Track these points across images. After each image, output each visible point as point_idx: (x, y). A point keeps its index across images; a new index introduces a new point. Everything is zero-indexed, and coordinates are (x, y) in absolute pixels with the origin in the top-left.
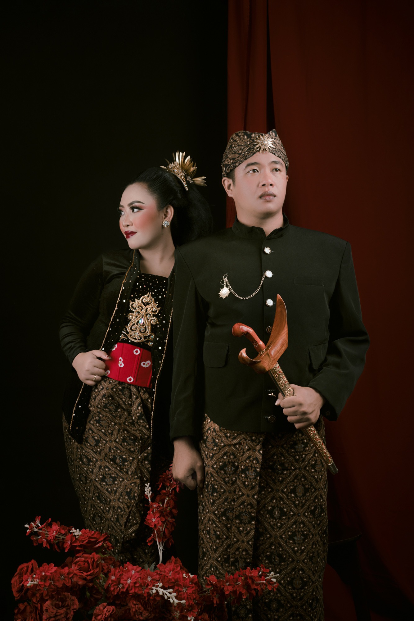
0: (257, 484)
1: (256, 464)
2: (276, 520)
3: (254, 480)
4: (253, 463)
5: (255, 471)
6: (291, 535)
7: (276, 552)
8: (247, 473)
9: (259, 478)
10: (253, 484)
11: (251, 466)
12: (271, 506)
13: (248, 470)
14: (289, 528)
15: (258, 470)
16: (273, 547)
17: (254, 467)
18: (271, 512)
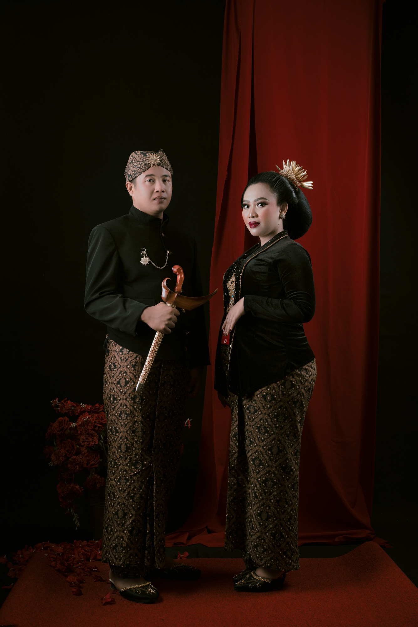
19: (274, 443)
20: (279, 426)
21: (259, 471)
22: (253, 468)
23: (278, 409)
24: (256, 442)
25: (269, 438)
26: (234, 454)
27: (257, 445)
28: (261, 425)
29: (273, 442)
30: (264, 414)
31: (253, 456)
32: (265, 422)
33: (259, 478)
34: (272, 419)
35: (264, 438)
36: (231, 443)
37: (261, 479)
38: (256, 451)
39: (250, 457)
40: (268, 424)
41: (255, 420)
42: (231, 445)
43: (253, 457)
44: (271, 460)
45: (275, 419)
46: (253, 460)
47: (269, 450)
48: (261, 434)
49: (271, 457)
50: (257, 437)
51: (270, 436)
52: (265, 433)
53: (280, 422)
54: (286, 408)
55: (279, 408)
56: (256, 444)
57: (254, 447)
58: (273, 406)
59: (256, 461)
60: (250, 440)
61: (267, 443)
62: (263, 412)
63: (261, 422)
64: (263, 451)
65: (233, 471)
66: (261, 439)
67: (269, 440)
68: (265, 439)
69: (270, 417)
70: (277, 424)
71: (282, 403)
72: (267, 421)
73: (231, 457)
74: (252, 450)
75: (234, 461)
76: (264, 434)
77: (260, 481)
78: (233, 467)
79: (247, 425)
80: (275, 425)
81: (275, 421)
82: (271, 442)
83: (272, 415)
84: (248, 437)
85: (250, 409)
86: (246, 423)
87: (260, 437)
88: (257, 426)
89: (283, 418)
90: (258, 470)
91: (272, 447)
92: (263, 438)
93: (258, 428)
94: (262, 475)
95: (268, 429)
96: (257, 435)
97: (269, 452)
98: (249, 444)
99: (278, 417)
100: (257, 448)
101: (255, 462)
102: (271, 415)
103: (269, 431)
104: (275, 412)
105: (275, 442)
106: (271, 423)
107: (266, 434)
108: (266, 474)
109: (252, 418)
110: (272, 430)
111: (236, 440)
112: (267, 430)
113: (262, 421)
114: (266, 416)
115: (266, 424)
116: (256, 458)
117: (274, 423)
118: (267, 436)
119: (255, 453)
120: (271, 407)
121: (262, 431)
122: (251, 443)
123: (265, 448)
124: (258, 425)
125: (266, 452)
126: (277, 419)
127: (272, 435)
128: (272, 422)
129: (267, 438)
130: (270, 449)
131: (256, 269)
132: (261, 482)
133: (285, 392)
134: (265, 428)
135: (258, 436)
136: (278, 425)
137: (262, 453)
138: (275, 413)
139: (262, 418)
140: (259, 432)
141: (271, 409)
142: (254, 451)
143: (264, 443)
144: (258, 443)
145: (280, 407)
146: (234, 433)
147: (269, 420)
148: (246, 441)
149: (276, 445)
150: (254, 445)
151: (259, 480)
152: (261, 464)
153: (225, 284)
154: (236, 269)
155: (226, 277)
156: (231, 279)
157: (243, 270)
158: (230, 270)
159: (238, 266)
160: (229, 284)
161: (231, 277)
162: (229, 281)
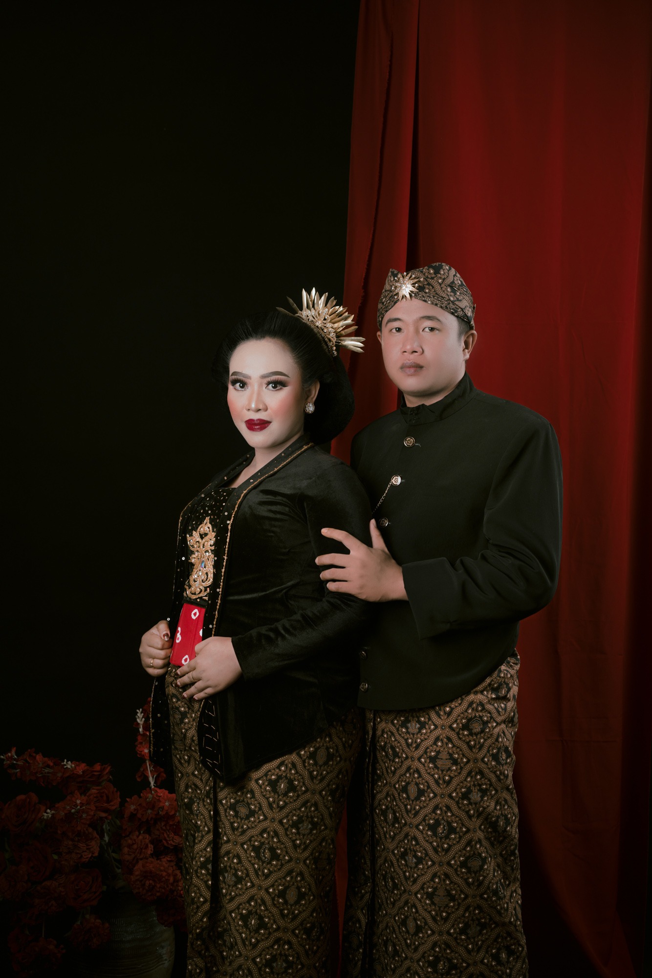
19: (289, 881)
20: (300, 844)
21: (258, 942)
22: (244, 935)
23: (300, 809)
24: (250, 879)
25: (279, 869)
26: (202, 905)
27: (253, 885)
28: (262, 844)
29: (288, 879)
30: (271, 821)
31: (244, 909)
32: (273, 837)
33: (257, 957)
34: (286, 830)
35: (269, 870)
36: (195, 880)
37: (261, 959)
38: (252, 898)
39: (235, 910)
40: (279, 841)
41: (249, 833)
42: (195, 886)
43: (244, 912)
44: (283, 916)
45: (294, 831)
46: (245, 918)
47: (279, 897)
48: (263, 862)
49: (284, 909)
50: (254, 868)
51: (282, 865)
52: (272, 859)
53: (304, 835)
54: (316, 805)
55: (302, 807)
56: (252, 882)
57: (247, 889)
58: (290, 802)
59: (252, 921)
60: (236, 875)
61: (276, 881)
62: (270, 814)
63: (263, 837)
64: (267, 898)
65: (199, 943)
66: (263, 872)
67: (281, 874)
68: (270, 873)
69: (284, 826)
70: (296, 840)
71: (308, 796)
72: (276, 834)
73: (196, 913)
74: (240, 895)
75: (201, 920)
76: (270, 863)
77: (260, 962)
78: (197, 934)
79: (228, 841)
80: (294, 841)
81: (292, 833)
82: (284, 878)
83: (288, 821)
84: (230, 867)
85: (237, 809)
86: (225, 838)
87: (259, 869)
88: (254, 846)
89: (310, 826)
90: (256, 939)
91: (286, 888)
92: (266, 871)
93: (256, 849)
94: (264, 950)
95: (279, 852)
96: (253, 865)
97: (281, 900)
98: (232, 883)
99: (300, 825)
100: (253, 891)
101: (248, 923)
102: (285, 821)
103: (281, 854)
104: (294, 815)
105: (292, 878)
106: (284, 839)
107: (275, 863)
108: (272, 946)
109: (242, 827)
110: (287, 852)
111: (208, 874)
112: (277, 853)
113: (265, 836)
114: (276, 826)
115: (275, 840)
116: (250, 913)
117: (290, 838)
118: (276, 866)
119: (249, 902)
120: (286, 804)
121: (264, 856)
122: (239, 880)
123: (272, 893)
124: (256, 843)
125: (273, 899)
126: (298, 829)
127: (286, 863)
128: (287, 835)
129: (275, 871)
130: (282, 894)
131: (263, 511)
132: (263, 964)
133: (315, 773)
134: (272, 850)
135: (256, 866)
136: (298, 842)
137: (264, 902)
138: (295, 818)
139: (267, 828)
140: (258, 856)
141: (286, 811)
142: (245, 898)
143: (270, 880)
144: (256, 881)
145: (304, 804)
146: (202, 859)
147: (281, 831)
148: (226, 875)
149: (293, 884)
150: (246, 885)
151: (258, 960)
152: (262, 925)
153: (182, 537)
154: (211, 508)
155: (186, 523)
156: (199, 528)
157: (234, 513)
158: (193, 510)
159: (216, 501)
160: (193, 539)
161: (201, 523)
162: (194, 532)
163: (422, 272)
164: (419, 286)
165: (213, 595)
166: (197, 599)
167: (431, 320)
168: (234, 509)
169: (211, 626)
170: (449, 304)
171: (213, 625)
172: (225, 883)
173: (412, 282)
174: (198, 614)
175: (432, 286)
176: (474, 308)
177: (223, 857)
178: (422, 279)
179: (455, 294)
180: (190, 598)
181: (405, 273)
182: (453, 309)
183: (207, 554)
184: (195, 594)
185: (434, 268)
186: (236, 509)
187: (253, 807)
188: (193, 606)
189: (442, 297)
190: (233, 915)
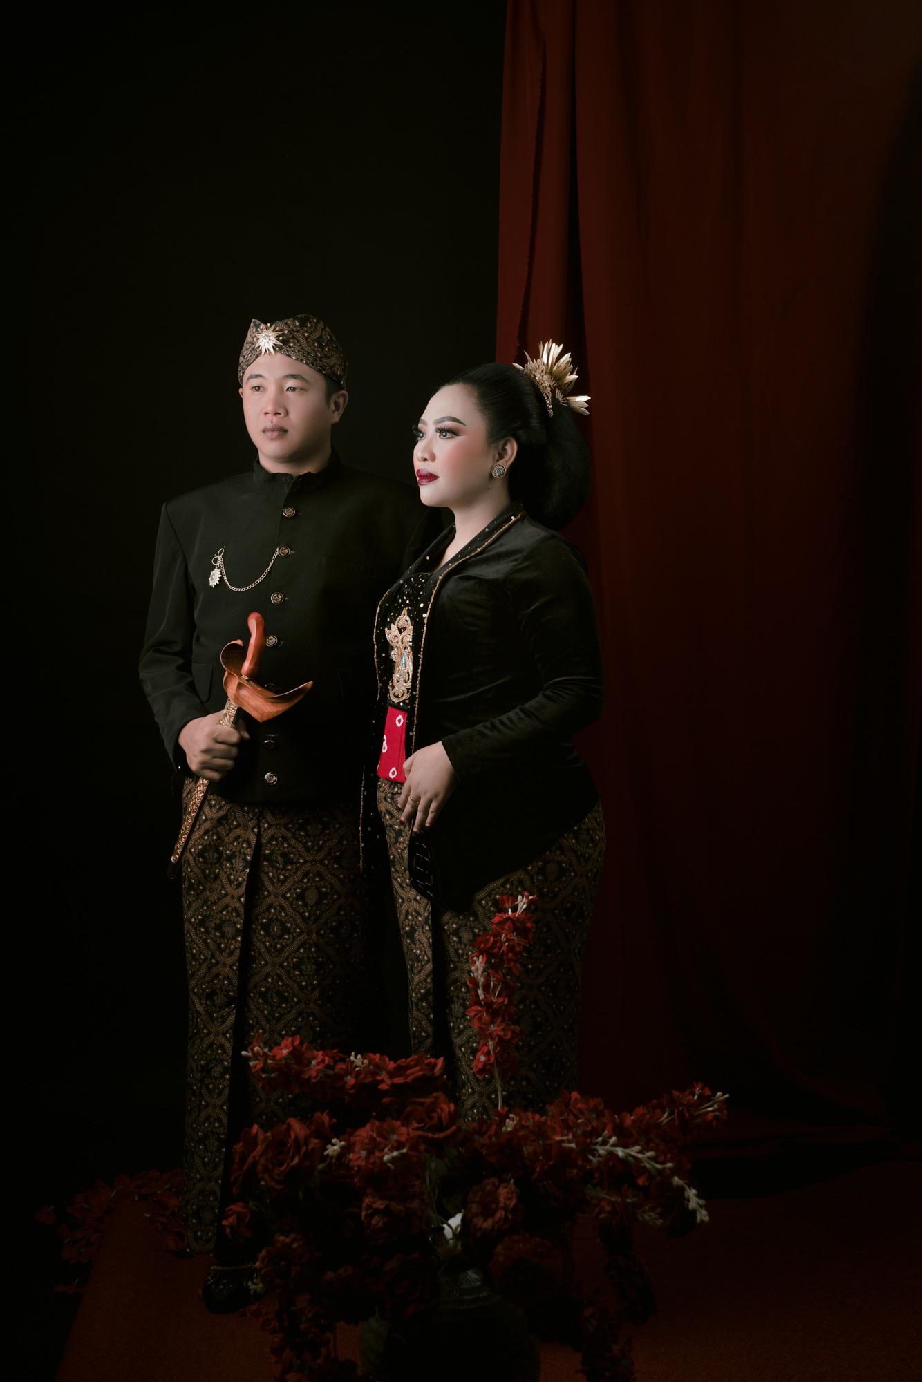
0: (244, 880)
1: (247, 849)
2: (274, 939)
3: (242, 874)
4: (243, 848)
5: (245, 859)
6: (297, 963)
7: (274, 987)
8: (234, 861)
9: (248, 871)
10: (240, 879)
11: (240, 852)
12: (267, 918)
13: (235, 857)
14: (294, 952)
15: (249, 858)
16: (270, 980)
17: (244, 854)
18: (266, 928)
20: (533, 968)
26: (424, 1040)
36: (416, 1013)
43: (474, 1045)
45: (524, 954)
53: (536, 959)
79: (455, 969)
80: (525, 966)
85: (460, 934)
86: (452, 966)
91: (520, 1017)
99: (531, 948)
109: (467, 954)
110: (518, 978)
126: (529, 952)
149: (527, 1013)
153: (380, 630)
154: (409, 596)
155: (384, 615)
156: (397, 621)
157: (430, 605)
158: (392, 598)
159: (414, 588)
160: (392, 633)
161: (399, 615)
162: (392, 625)
163: (286, 324)
164: (283, 339)
165: (412, 698)
166: (399, 703)
167: (295, 378)
168: (430, 601)
169: (411, 734)
170: (316, 360)
171: (413, 732)
172: (452, 1016)
173: (276, 334)
174: (402, 721)
175: (297, 339)
176: (345, 366)
177: (451, 986)
178: (286, 332)
179: (323, 350)
180: (393, 702)
181: (269, 324)
182: (320, 366)
183: (406, 650)
184: (397, 697)
185: (299, 320)
186: (432, 600)
187: (477, 931)
188: (399, 711)
189: (308, 352)
190: (463, 1049)
